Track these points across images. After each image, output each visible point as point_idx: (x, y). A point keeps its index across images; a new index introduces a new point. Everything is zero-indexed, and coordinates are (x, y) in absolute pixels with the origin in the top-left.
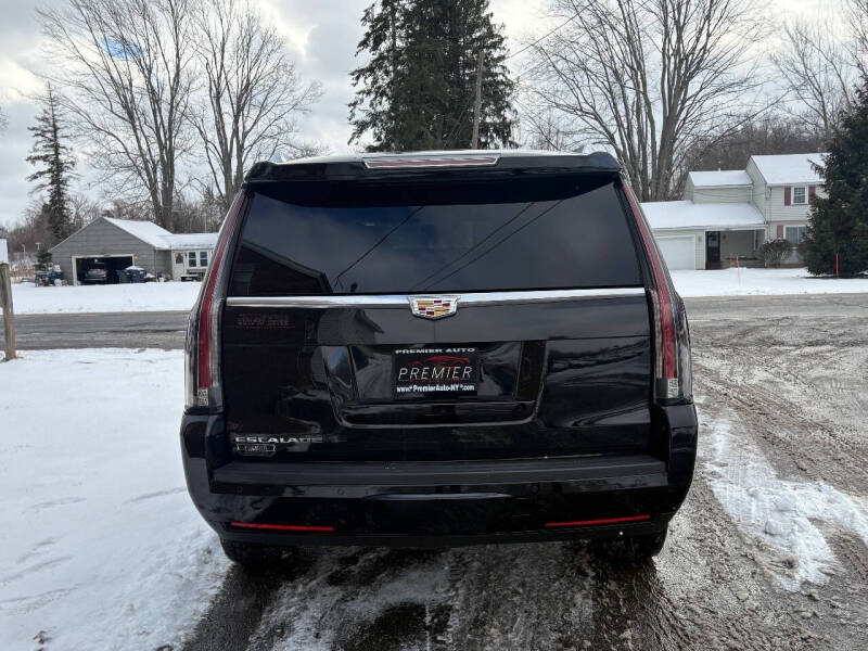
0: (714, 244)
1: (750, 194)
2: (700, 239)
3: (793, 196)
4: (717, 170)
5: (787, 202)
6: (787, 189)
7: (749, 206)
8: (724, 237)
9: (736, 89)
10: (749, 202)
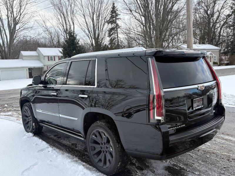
0: (30, 71)
1: (38, 58)
2: (27, 70)
3: (50, 59)
4: (28, 51)
5: (49, 60)
6: (48, 57)
7: (38, 61)
8: (33, 69)
9: (30, 29)
10: (38, 60)
